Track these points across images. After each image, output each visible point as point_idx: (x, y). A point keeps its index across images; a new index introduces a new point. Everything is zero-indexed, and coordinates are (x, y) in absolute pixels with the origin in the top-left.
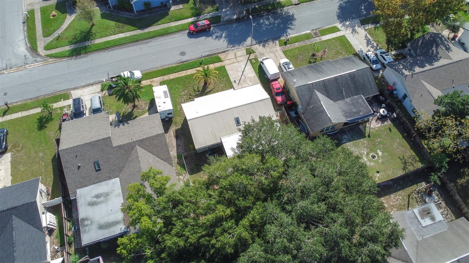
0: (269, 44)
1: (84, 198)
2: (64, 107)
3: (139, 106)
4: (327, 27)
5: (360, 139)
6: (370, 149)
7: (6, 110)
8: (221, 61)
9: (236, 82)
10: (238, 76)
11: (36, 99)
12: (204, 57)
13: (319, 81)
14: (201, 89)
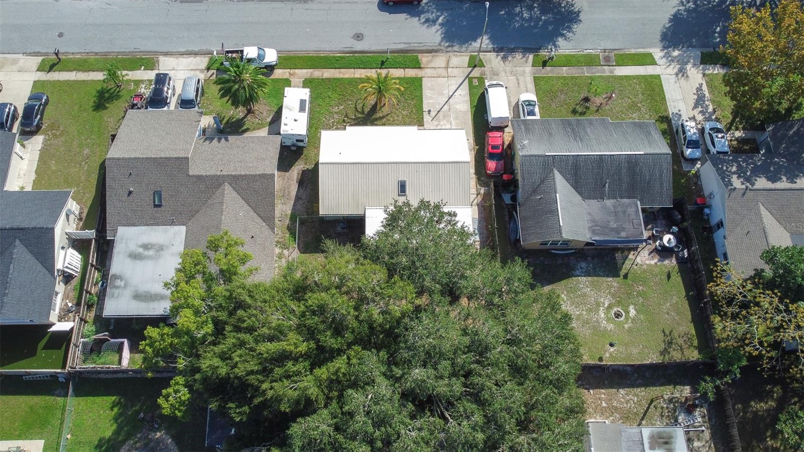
0: (515, 57)
1: (126, 243)
2: (142, 81)
3: (257, 112)
4: (633, 51)
5: (608, 276)
6: (618, 299)
7: (56, 62)
8: (420, 68)
9: (431, 113)
10: (439, 104)
11: (104, 57)
12: (392, 52)
13: (568, 156)
14: (367, 110)
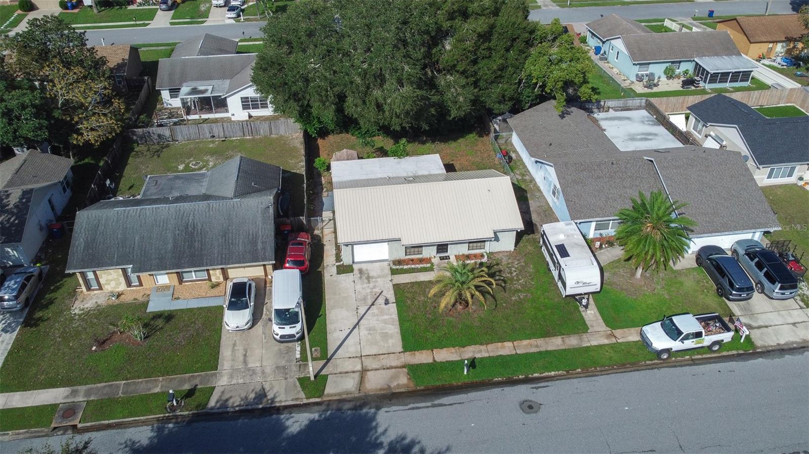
9: (384, 301)
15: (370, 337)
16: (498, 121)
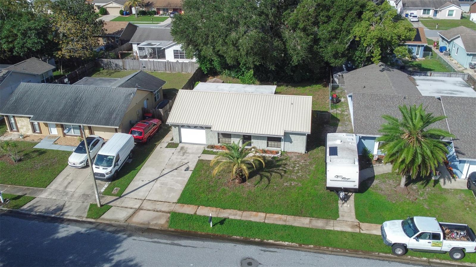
15: (160, 188)
16: (338, 76)
